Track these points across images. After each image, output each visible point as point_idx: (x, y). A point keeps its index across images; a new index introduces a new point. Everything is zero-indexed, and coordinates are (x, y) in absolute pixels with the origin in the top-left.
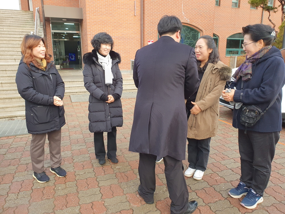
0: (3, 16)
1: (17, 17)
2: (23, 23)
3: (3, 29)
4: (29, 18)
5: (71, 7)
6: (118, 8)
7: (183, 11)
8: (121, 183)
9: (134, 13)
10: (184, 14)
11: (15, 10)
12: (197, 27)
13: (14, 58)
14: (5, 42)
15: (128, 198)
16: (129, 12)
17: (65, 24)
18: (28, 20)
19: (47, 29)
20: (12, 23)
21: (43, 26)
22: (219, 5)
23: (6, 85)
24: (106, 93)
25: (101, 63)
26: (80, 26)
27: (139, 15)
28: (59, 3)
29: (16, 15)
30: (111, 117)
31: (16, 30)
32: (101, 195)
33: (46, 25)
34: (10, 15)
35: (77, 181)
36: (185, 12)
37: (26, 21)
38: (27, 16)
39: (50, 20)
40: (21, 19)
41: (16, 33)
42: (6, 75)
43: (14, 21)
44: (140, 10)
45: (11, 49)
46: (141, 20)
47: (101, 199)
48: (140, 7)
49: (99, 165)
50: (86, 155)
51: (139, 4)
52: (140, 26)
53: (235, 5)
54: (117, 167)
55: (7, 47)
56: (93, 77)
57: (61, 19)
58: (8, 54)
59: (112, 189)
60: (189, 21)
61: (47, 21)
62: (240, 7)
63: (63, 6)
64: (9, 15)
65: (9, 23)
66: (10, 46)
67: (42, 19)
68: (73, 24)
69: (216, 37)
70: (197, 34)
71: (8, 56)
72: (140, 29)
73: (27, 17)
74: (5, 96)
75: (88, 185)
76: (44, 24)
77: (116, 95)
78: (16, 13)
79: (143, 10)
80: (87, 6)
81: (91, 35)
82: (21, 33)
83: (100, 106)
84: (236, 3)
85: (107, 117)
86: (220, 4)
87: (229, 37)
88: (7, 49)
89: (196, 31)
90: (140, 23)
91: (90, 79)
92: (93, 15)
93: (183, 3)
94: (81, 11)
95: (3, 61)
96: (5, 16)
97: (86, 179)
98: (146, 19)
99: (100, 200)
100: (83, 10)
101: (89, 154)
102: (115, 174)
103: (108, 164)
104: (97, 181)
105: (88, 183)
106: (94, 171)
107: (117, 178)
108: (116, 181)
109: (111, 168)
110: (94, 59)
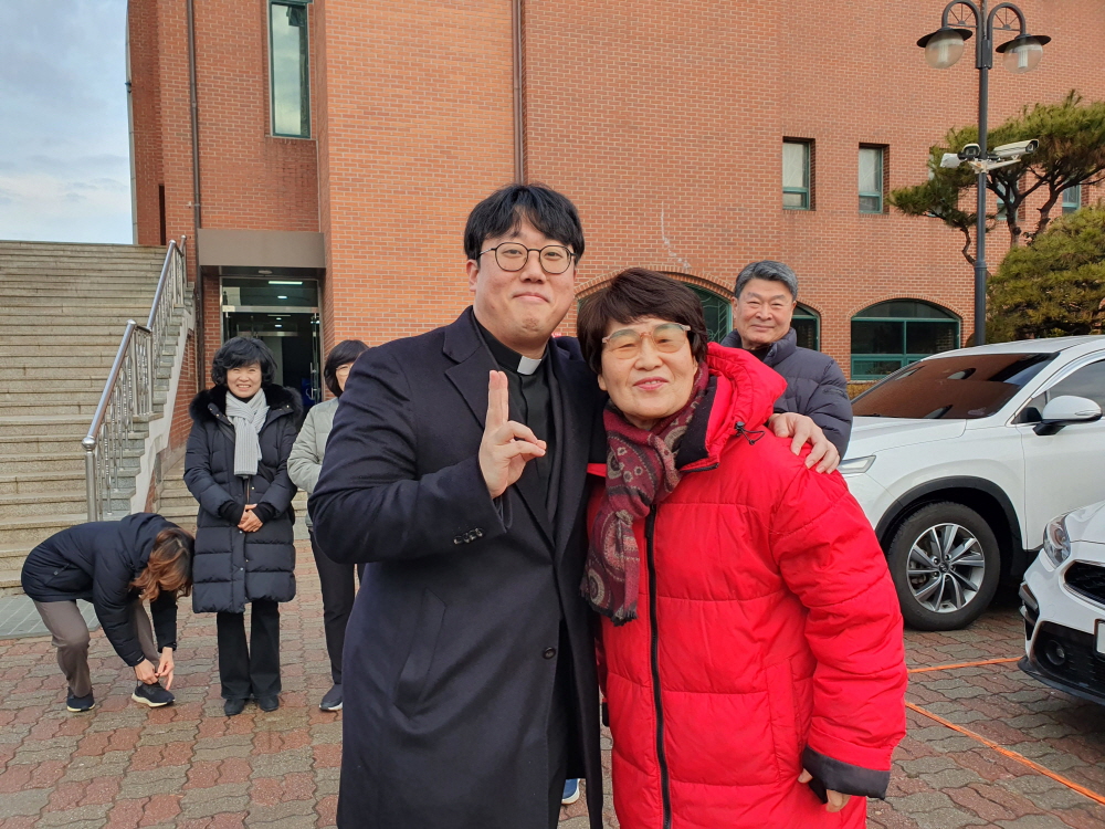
0: (72, 266)
1: (115, 267)
2: (133, 287)
3: (60, 310)
5: (291, 229)
6: (438, 232)
7: (666, 233)
8: (259, 754)
10: (667, 242)
11: (113, 245)
12: (719, 287)
13: (76, 403)
14: (58, 351)
15: (253, 789)
17: (270, 282)
18: (150, 275)
19: (207, 303)
20: (96, 287)
21: (195, 295)
22: (813, 207)
23: (31, 486)
25: (233, 417)
26: (319, 289)
28: (251, 219)
29: (114, 261)
30: (246, 572)
31: (104, 312)
32: (183, 780)
33: (206, 289)
34: (96, 260)
35: (136, 751)
36: (672, 238)
37: (143, 281)
38: (149, 262)
39: (220, 274)
40: (127, 274)
41: (101, 321)
42: (35, 456)
43: (104, 280)
45: (73, 373)
47: (178, 790)
49: (221, 713)
50: (199, 689)
53: (874, 205)
54: (269, 720)
55: (62, 365)
56: (207, 454)
57: (254, 270)
58: (62, 389)
59: (222, 767)
60: (689, 266)
61: (207, 280)
62: (890, 212)
63: (263, 227)
64: (90, 261)
65: (88, 287)
66: (73, 361)
67: (193, 270)
68: (300, 283)
69: (809, 314)
70: (723, 307)
71: (59, 396)
73: (148, 267)
74: (18, 522)
75: (163, 758)
76: (200, 286)
78: (115, 255)
80: (335, 227)
81: (345, 319)
82: (115, 320)
83: (220, 535)
84: (875, 200)
85: (236, 568)
86: (813, 202)
87: (859, 314)
88: (61, 373)
89: (716, 298)
91: (200, 460)
92: (356, 257)
93: (665, 206)
94: (321, 244)
95: (42, 410)
96: (78, 266)
97: (166, 745)
100: (326, 239)
101: (209, 686)
102: (252, 736)
103: (250, 710)
104: (192, 750)
105: (165, 754)
106: (201, 726)
107: (253, 743)
108: (245, 752)
109: (253, 720)
110: (212, 408)
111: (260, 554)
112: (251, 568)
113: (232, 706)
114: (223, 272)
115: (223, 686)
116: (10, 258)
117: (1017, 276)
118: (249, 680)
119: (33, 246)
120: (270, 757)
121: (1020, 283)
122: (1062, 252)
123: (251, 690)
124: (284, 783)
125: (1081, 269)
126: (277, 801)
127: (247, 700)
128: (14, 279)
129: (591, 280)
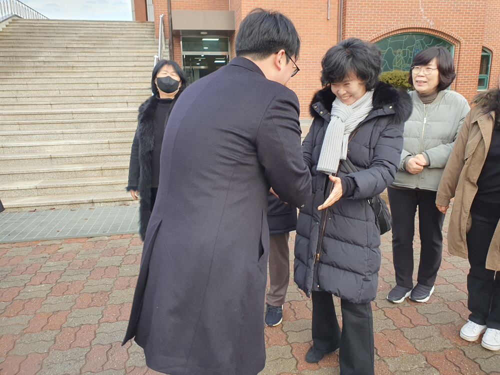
0: (109, 32)
1: (129, 32)
2: (139, 43)
3: (109, 54)
4: (147, 33)
5: (215, 10)
6: (297, 8)
7: (422, 5)
9: (326, 16)
10: (422, 10)
11: (126, 22)
12: (448, 36)
13: (125, 101)
14: (112, 74)
16: (317, 13)
17: (203, 40)
18: (146, 36)
19: (175, 50)
20: (121, 42)
21: (169, 46)
23: (116, 146)
26: (229, 43)
27: (336, 18)
28: (195, 4)
29: (128, 29)
31: (129, 54)
33: (174, 43)
34: (119, 29)
36: (425, 7)
37: (144, 39)
38: (145, 29)
39: (181, 34)
40: (135, 36)
41: (129, 59)
42: (115, 129)
43: (125, 39)
44: (337, 8)
45: (120, 86)
46: (338, 27)
47: (295, 370)
48: (337, 2)
52: (336, 39)
55: (115, 82)
57: (198, 32)
58: (117, 94)
60: (434, 24)
61: (176, 37)
63: (201, 9)
64: (117, 29)
65: (118, 42)
66: (119, 80)
67: (168, 33)
68: (218, 40)
70: (449, 48)
71: (116, 98)
73: (144, 32)
74: (115, 165)
75: (268, 338)
76: (171, 41)
78: (128, 26)
79: (343, 8)
82: (136, 59)
88: (114, 86)
89: (445, 43)
90: (336, 34)
95: (109, 105)
96: (112, 32)
98: (348, 25)
99: (295, 372)
100: (236, 14)
116: (79, 28)
119: (89, 23)
128: (83, 39)
129: (378, 32)
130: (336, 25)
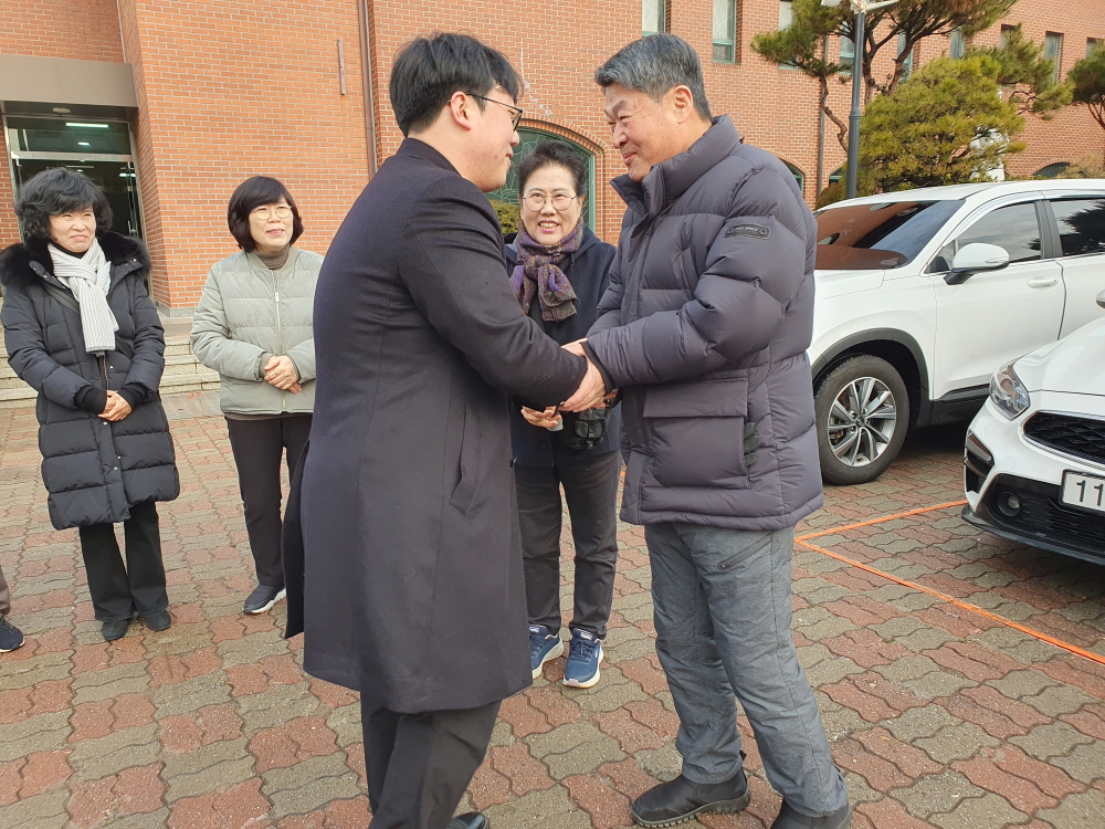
5: (88, 58)
6: (272, 66)
7: (526, 76)
8: (160, 687)
9: (338, 86)
10: (528, 86)
12: (581, 137)
15: (162, 732)
16: (318, 81)
17: (68, 124)
24: (98, 385)
25: (67, 278)
26: (131, 134)
27: (359, 92)
28: (35, 44)
30: (122, 470)
32: (69, 729)
36: (533, 81)
39: (4, 111)
44: (359, 71)
46: (367, 112)
47: (63, 745)
48: (358, 61)
49: (99, 638)
50: (63, 609)
51: (357, 50)
52: (363, 135)
53: (726, 53)
54: (163, 641)
56: (39, 330)
57: (46, 107)
59: (115, 709)
60: (551, 113)
62: (744, 62)
63: (54, 55)
68: (106, 126)
70: (586, 160)
72: (364, 146)
75: (33, 704)
77: (133, 387)
79: (372, 72)
80: (147, 56)
81: (169, 168)
83: (78, 430)
84: (728, 48)
85: (107, 468)
90: (362, 124)
91: (28, 337)
92: (175, 93)
93: (525, 46)
94: (129, 75)
97: (34, 686)
98: (384, 107)
99: (60, 747)
100: (135, 71)
101: (74, 605)
102: (145, 663)
103: (135, 632)
104: (71, 689)
105: (35, 699)
106: (74, 657)
107: (148, 673)
108: (141, 684)
109: (141, 643)
110: (36, 266)
111: (134, 446)
112: (126, 466)
113: (111, 629)
114: (6, 109)
115: (96, 606)
117: (879, 128)
118: (130, 596)
120: (175, 689)
121: (883, 136)
122: (922, 103)
123: (134, 607)
124: (200, 721)
125: (938, 120)
126: (197, 745)
127: (129, 621)
130: (360, 106)
